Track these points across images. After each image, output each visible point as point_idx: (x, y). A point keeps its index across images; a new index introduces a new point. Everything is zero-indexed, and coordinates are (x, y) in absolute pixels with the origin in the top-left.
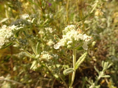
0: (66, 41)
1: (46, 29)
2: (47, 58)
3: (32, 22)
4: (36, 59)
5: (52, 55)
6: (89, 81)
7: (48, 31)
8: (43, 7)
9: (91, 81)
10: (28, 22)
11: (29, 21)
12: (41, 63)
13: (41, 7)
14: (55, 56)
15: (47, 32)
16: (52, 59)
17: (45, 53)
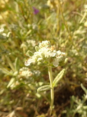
0: (36, 58)
1: (28, 41)
2: (27, 75)
3: (8, 36)
4: (15, 77)
5: (32, 72)
6: (76, 101)
7: (31, 44)
8: (25, 16)
9: (78, 101)
10: (3, 36)
11: (4, 34)
12: (19, 81)
13: (24, 16)
14: (36, 73)
15: (29, 46)
16: (32, 76)
17: (24, 70)
